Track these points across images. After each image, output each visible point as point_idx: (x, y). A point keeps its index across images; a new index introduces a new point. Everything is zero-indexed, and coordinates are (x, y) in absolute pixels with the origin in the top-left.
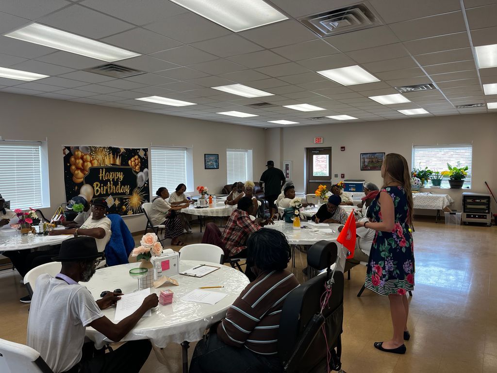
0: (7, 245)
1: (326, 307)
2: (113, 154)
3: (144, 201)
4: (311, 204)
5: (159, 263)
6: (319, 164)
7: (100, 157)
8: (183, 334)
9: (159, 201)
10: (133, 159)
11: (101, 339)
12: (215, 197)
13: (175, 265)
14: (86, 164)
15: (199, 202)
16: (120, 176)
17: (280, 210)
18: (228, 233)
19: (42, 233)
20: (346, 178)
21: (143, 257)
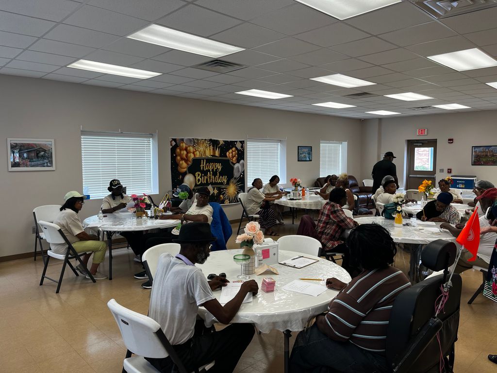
0: (125, 226)
1: (441, 311)
2: (213, 146)
3: (240, 191)
4: (413, 201)
5: (259, 251)
6: (419, 157)
7: (201, 149)
8: (285, 322)
9: (255, 191)
10: (230, 151)
11: (210, 318)
12: (308, 189)
13: (274, 254)
14: (189, 155)
15: (292, 194)
16: (219, 166)
17: (379, 205)
18: (322, 227)
19: (153, 217)
20: (453, 173)
21: (246, 244)
